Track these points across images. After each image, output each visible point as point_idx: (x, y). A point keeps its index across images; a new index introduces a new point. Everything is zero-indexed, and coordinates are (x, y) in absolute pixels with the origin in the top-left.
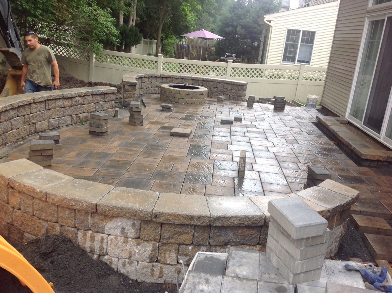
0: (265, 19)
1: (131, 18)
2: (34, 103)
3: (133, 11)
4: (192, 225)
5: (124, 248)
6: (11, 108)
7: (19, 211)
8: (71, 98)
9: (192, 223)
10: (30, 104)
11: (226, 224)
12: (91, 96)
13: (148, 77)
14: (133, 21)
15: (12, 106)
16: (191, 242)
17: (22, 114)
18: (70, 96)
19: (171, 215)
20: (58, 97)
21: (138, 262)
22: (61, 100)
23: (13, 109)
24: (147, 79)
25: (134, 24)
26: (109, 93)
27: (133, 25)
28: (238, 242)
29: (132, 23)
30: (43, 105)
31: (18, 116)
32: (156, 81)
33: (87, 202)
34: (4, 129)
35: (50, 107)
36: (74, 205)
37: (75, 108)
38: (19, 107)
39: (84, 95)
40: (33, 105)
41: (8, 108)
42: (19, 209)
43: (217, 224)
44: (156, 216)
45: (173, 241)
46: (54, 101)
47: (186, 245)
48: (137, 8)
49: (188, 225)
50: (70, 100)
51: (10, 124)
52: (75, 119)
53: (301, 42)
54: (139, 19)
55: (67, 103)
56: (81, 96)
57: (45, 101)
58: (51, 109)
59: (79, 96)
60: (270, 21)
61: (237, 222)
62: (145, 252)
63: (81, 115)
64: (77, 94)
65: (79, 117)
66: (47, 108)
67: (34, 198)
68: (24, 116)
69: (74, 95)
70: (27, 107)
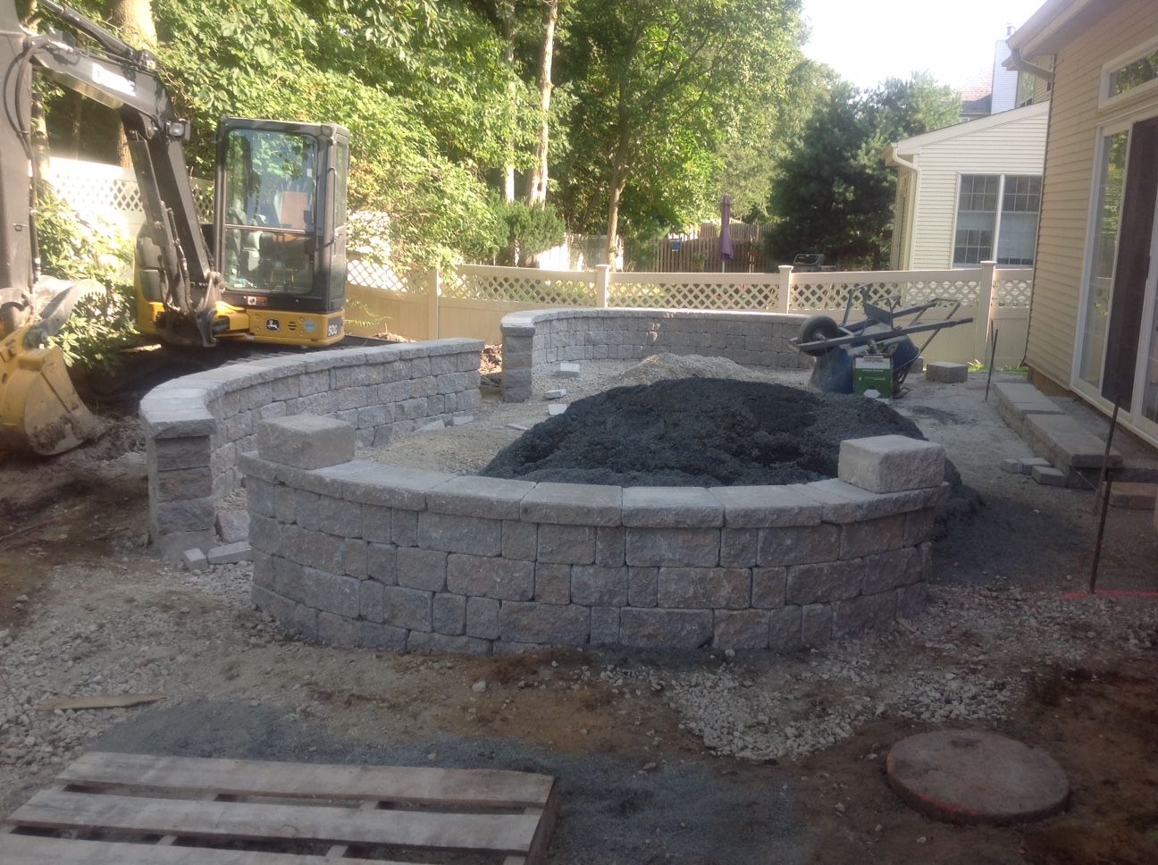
0: (896, 152)
1: (536, 181)
2: (306, 373)
3: (541, 164)
4: (590, 527)
5: (475, 576)
6: (260, 381)
7: (294, 527)
8: (383, 364)
9: (590, 522)
10: (297, 376)
11: (651, 523)
12: (427, 360)
13: (568, 319)
14: (539, 188)
15: (262, 378)
16: (592, 560)
17: (282, 398)
18: (382, 360)
19: (552, 507)
20: (354, 362)
21: (500, 601)
22: (363, 369)
23: (264, 384)
24: (565, 322)
25: (543, 195)
26: (467, 353)
27: (541, 200)
28: (679, 560)
29: (538, 196)
30: (324, 379)
31: (274, 401)
32: (586, 327)
33: (409, 492)
34: (247, 425)
35: (339, 384)
36: (389, 500)
37: (393, 388)
38: (276, 380)
39: (411, 357)
40: (303, 378)
41: (255, 382)
42: (295, 523)
43: (634, 523)
44: (526, 510)
45: (559, 558)
46: (348, 371)
47: (583, 566)
48: (549, 154)
49: (583, 526)
50: (382, 368)
51: (257, 415)
52: (393, 411)
53: (1005, 208)
54: (554, 182)
55: (375, 375)
56: (405, 360)
57: (329, 370)
58: (341, 388)
59: (401, 359)
60: (909, 158)
61: (670, 520)
62: (511, 580)
63: (405, 404)
64: (396, 354)
65: (402, 408)
66: (333, 387)
67: (320, 495)
68: (285, 401)
69: (391, 358)
70: (291, 381)
